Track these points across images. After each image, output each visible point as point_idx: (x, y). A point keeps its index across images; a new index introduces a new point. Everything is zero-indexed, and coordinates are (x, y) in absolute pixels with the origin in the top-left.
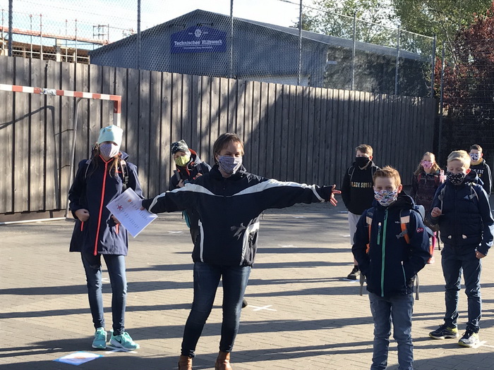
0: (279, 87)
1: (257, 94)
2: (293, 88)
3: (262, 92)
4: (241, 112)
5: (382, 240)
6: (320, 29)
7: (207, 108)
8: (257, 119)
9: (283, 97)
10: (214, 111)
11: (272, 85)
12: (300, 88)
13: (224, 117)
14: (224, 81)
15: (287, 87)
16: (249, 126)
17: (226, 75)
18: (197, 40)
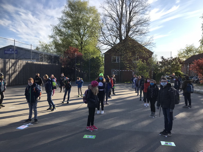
0: (26, 61)
1: (21, 63)
2: (30, 62)
3: (22, 63)
4: (17, 66)
5: (30, 92)
7: (8, 66)
8: (21, 68)
10: (10, 66)
11: (25, 61)
12: (31, 62)
13: (13, 67)
15: (28, 62)
16: (19, 69)
17: (13, 59)
18: (10, 51)
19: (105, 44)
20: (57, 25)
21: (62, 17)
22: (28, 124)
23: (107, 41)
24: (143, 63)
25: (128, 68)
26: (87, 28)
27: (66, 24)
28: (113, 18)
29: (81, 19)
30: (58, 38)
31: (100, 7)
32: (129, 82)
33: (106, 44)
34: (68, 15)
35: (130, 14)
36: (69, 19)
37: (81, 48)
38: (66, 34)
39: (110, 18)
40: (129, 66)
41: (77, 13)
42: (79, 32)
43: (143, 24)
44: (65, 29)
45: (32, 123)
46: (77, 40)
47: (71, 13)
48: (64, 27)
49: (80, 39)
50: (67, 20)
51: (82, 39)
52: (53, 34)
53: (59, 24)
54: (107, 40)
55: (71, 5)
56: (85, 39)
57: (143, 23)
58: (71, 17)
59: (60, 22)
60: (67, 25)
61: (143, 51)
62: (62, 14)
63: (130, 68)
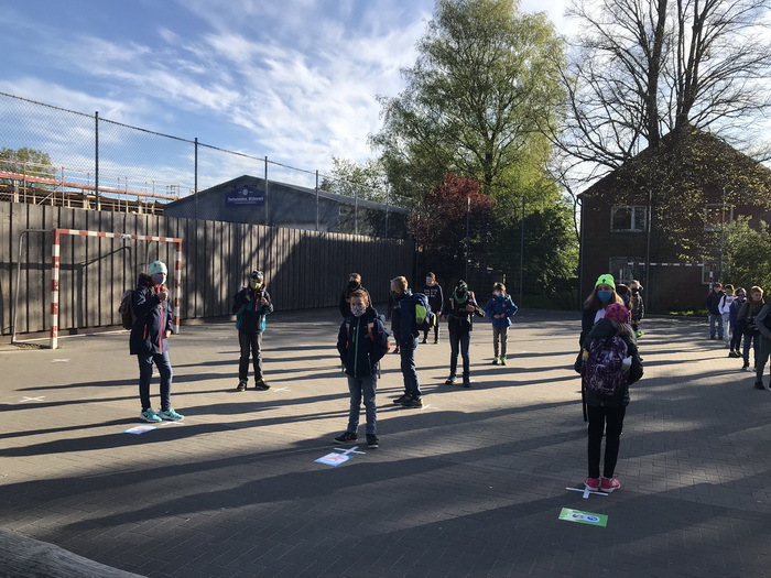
0: (302, 232)
1: (286, 237)
2: (313, 233)
3: (289, 236)
4: (274, 249)
5: (356, 339)
6: (337, 190)
7: (248, 247)
8: (286, 254)
9: (304, 239)
10: (253, 249)
11: (297, 231)
12: (317, 233)
13: (261, 253)
14: (261, 227)
15: (308, 232)
16: (280, 260)
17: (263, 223)
18: (245, 197)
19: (585, 160)
20: (399, 97)
21: (419, 63)
22: (348, 451)
23: (597, 146)
24: (753, 232)
25: (686, 252)
26: (511, 99)
27: (431, 89)
28: (622, 52)
29: (490, 65)
30: (402, 143)
31: (569, 13)
32: (691, 313)
33: (593, 159)
34: (441, 54)
35: (697, 28)
36: (444, 71)
37: (488, 178)
38: (433, 126)
39: (610, 54)
40: (691, 245)
41: (475, 45)
42: (480, 117)
43: (757, 65)
44: (426, 111)
45: (362, 447)
46: (471, 147)
47: (452, 48)
48: (425, 102)
49: (482, 142)
50: (436, 73)
51: (490, 143)
52: (384, 132)
53: (406, 92)
54: (596, 141)
55: (451, 19)
56: (502, 141)
57: (756, 62)
58: (450, 63)
59: (409, 84)
60: (433, 94)
61: (753, 184)
62: (418, 54)
63: (693, 252)
